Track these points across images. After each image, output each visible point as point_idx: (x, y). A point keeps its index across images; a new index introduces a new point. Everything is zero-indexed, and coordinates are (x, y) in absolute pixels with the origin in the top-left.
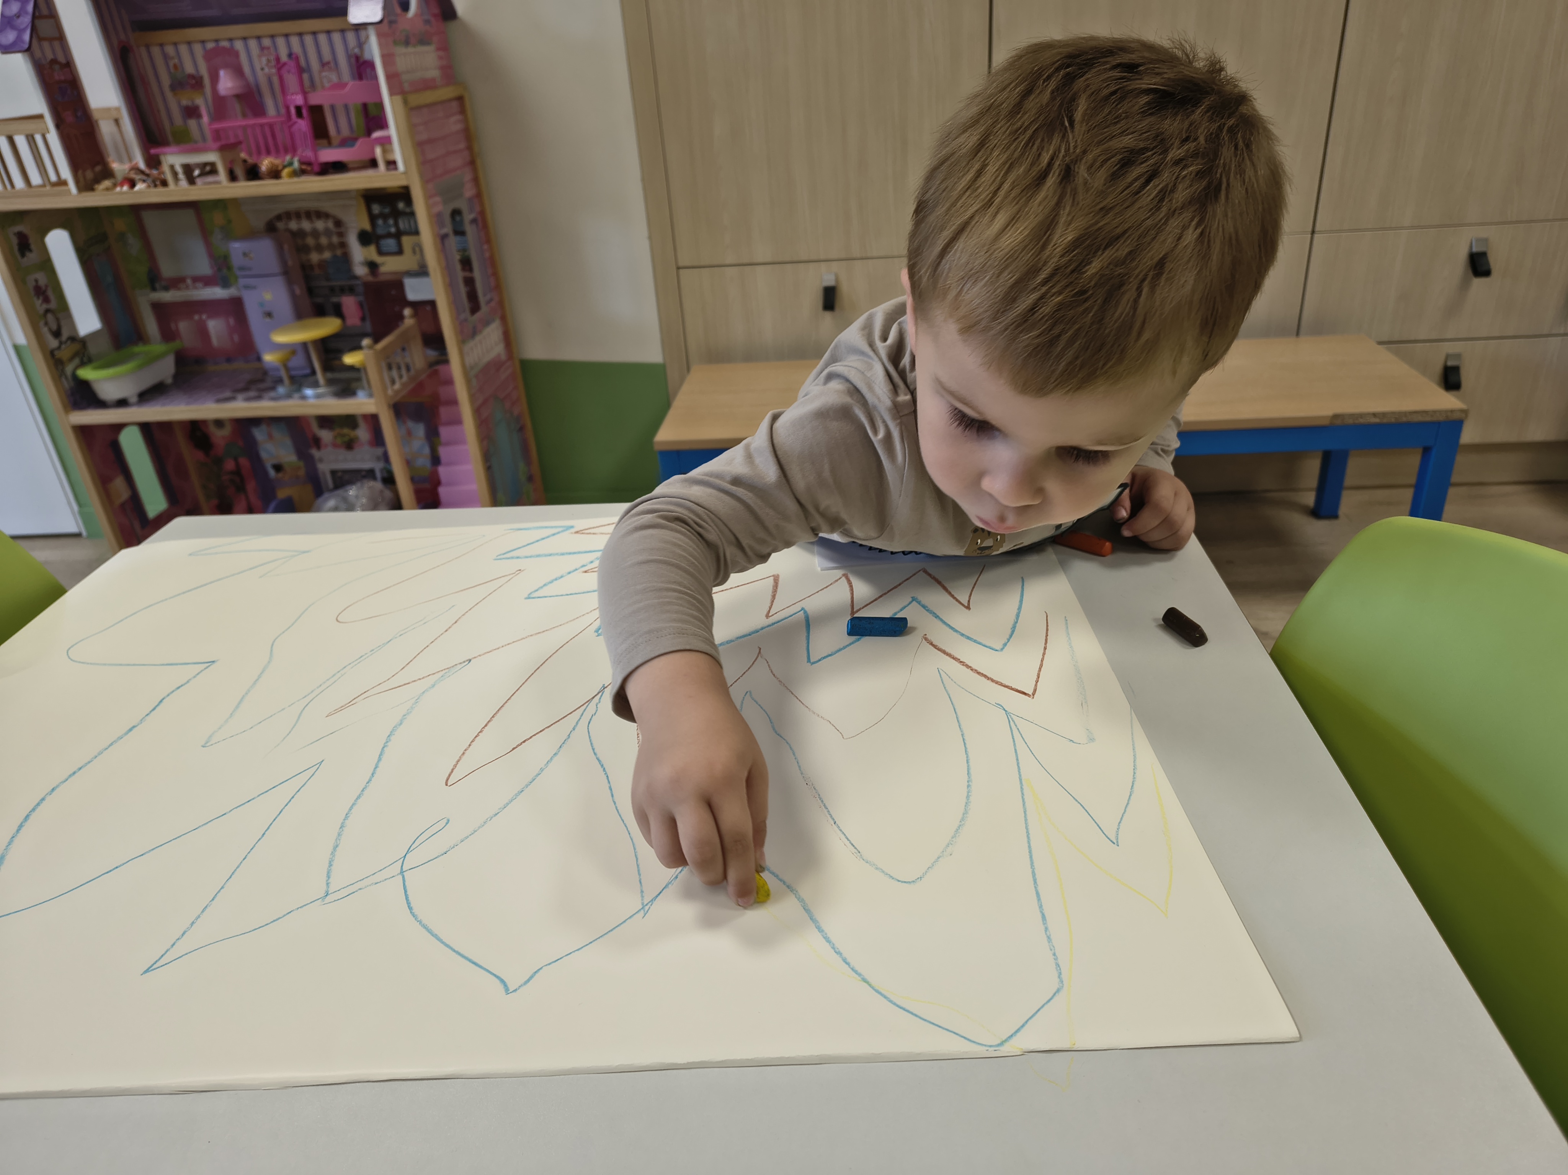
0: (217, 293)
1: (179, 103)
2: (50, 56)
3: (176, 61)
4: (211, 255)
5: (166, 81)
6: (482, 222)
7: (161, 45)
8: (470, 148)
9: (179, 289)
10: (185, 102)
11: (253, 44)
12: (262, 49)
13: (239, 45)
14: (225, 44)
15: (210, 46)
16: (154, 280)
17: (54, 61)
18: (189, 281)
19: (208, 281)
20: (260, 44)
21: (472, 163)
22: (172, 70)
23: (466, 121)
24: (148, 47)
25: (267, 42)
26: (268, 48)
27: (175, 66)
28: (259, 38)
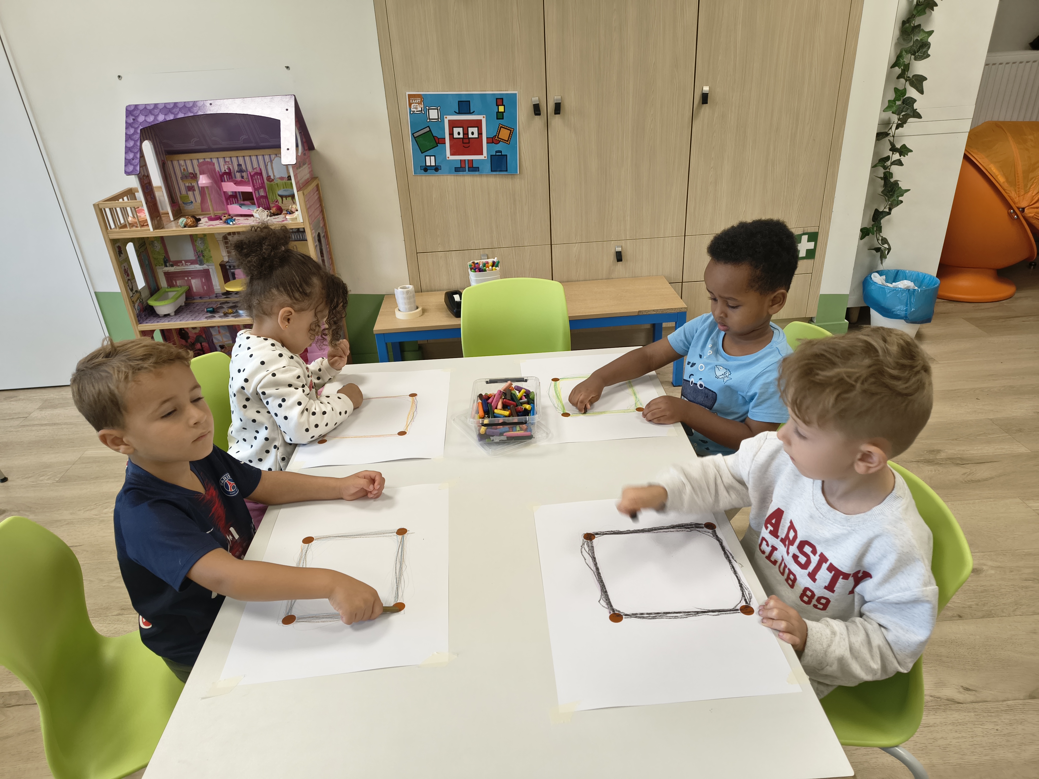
0: (197, 267)
1: (185, 184)
2: (143, 174)
3: (185, 167)
4: (195, 250)
5: (179, 175)
6: (326, 236)
7: (178, 161)
8: (321, 205)
9: (179, 266)
10: (187, 185)
11: (221, 161)
12: (225, 162)
13: (215, 161)
14: (209, 160)
15: (201, 161)
16: (166, 261)
17: (144, 175)
18: (183, 262)
19: (193, 262)
20: (225, 160)
21: (322, 211)
22: (182, 171)
23: (319, 194)
24: (172, 161)
25: (228, 159)
26: (228, 162)
27: (184, 169)
28: (224, 158)
